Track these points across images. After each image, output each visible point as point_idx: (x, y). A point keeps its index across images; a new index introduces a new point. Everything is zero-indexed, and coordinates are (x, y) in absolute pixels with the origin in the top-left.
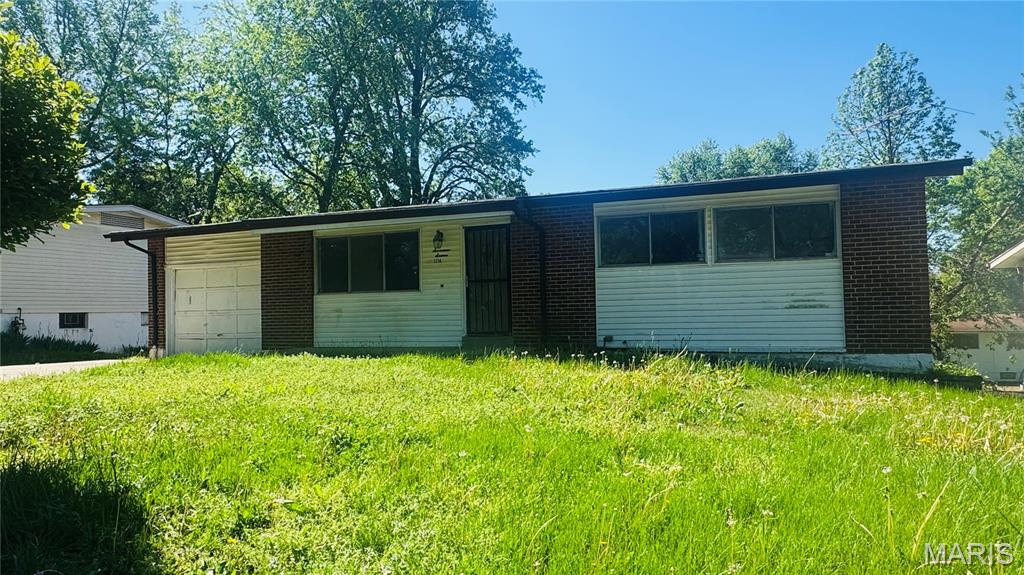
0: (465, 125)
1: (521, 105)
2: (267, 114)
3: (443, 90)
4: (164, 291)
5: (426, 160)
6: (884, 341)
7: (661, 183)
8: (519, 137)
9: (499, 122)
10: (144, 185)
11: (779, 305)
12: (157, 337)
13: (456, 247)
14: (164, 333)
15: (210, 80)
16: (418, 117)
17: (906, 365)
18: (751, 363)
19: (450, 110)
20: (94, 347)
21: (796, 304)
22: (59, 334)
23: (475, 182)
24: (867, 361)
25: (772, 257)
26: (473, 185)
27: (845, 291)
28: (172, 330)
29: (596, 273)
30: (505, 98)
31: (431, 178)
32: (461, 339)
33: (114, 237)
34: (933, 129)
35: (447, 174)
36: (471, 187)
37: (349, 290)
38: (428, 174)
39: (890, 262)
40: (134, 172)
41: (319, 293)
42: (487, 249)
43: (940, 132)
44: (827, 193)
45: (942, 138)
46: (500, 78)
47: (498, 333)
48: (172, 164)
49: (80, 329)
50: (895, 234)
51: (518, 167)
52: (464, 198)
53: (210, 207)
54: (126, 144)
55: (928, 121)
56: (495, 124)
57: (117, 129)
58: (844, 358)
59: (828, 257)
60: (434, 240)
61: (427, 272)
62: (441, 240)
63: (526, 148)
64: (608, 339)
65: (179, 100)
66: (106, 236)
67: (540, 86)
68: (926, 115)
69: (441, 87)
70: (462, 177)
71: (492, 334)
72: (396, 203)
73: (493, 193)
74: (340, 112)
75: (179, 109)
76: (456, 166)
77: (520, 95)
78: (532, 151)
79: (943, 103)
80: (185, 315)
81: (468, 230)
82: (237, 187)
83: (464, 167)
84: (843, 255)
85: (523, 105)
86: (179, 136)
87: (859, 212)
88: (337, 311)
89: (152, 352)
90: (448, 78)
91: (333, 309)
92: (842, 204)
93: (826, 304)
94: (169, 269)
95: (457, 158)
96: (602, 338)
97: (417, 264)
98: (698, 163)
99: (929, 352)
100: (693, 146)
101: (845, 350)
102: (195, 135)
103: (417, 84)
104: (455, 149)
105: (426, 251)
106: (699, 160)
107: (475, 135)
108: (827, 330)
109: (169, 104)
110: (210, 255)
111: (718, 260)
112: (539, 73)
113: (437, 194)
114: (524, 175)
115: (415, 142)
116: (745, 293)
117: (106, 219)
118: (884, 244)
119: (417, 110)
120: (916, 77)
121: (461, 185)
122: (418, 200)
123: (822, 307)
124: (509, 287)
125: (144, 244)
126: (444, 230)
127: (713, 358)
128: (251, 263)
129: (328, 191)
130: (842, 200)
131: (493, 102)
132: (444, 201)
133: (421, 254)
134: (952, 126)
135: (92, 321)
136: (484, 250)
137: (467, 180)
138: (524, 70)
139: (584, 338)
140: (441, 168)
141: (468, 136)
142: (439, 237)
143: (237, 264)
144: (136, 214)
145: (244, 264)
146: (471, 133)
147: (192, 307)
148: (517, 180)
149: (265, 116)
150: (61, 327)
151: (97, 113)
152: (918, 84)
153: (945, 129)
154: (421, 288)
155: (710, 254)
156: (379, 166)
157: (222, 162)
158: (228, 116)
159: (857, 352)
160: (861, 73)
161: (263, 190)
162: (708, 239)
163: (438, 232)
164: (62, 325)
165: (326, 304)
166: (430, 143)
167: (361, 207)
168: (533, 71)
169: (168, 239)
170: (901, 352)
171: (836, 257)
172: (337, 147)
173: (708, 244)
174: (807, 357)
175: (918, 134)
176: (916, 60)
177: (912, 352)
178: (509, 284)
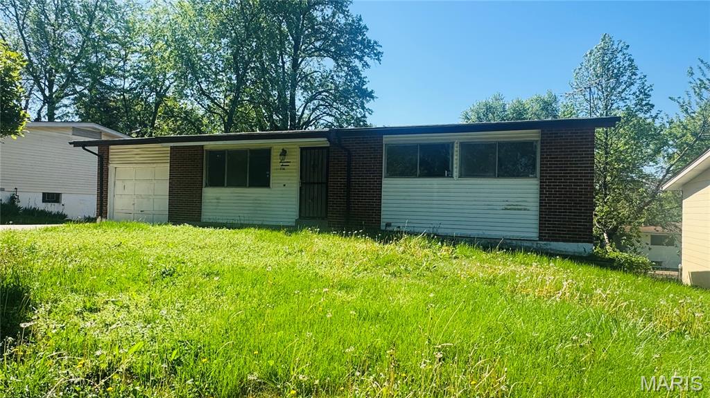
0: (327, 77)
1: (366, 65)
2: (190, 65)
3: (314, 52)
4: (107, 181)
5: (300, 100)
6: (563, 234)
7: (464, 122)
8: (364, 87)
9: (351, 76)
10: (108, 110)
11: (498, 208)
12: (102, 210)
13: (294, 161)
14: (107, 208)
15: (153, 41)
16: (295, 71)
17: (576, 250)
18: (465, 244)
19: (319, 66)
20: (65, 216)
21: (509, 207)
22: (42, 206)
23: (334, 116)
24: (552, 247)
25: (495, 175)
26: (333, 118)
27: (540, 200)
28: (112, 206)
29: (383, 182)
30: (356, 60)
31: (303, 113)
32: (294, 220)
33: (76, 144)
34: (637, 94)
35: (314, 110)
36: (330, 119)
37: (226, 185)
38: (301, 110)
39: (570, 182)
40: (101, 100)
41: (206, 186)
42: (314, 162)
43: (641, 96)
44: (532, 135)
45: (642, 100)
46: (353, 46)
47: (319, 218)
48: (127, 96)
49: (56, 204)
50: (574, 164)
51: (363, 108)
52: (325, 127)
53: (152, 125)
54: (96, 81)
55: (634, 88)
56: (349, 77)
57: (90, 71)
58: (537, 244)
59: (531, 178)
60: (280, 155)
61: (275, 176)
62: (285, 155)
63: (369, 95)
64: (388, 225)
65: (132, 53)
66: (70, 143)
67: (379, 52)
68: (632, 84)
69: (313, 50)
70: (324, 113)
71: (313, 218)
72: (277, 128)
73: (345, 125)
74: (241, 65)
75: (134, 58)
76: (321, 105)
77: (366, 58)
78: (373, 97)
79: (645, 76)
80: (120, 198)
81: (302, 149)
82: (169, 114)
83: (326, 106)
84: (541, 176)
85: (368, 65)
86: (132, 77)
87: (552, 149)
88: (217, 199)
89: (98, 220)
90: (318, 44)
91: (214, 197)
92: (542, 143)
93: (527, 208)
94: (111, 167)
95: (323, 99)
96: (384, 224)
97: (269, 171)
98: (489, 109)
99: (591, 242)
100: (487, 97)
101: (538, 239)
102: (142, 77)
103: (296, 47)
104: (320, 93)
105: (275, 162)
106: (491, 107)
107: (335, 84)
108: (527, 224)
109: (126, 55)
110: (137, 158)
111: (461, 176)
112: (380, 44)
113: (308, 123)
114: (367, 114)
115: (294, 87)
116: (476, 199)
117: (76, 131)
118: (567, 170)
119: (295, 65)
120: (627, 58)
121: (323, 118)
122: (293, 127)
123: (525, 210)
124: (327, 189)
125: (95, 149)
126: (288, 148)
127: (443, 239)
128: (163, 165)
129: (230, 119)
130: (541, 140)
131: (348, 63)
132: (311, 128)
133: (272, 164)
134: (650, 92)
135: (64, 199)
136: (312, 163)
137: (328, 114)
138: (369, 42)
139: (373, 223)
140: (311, 106)
141: (330, 84)
142: (284, 153)
143: (155, 165)
144: (96, 129)
145: (159, 165)
146: (332, 83)
147: (126, 192)
148: (362, 117)
149: (190, 67)
150: (43, 202)
151: (77, 59)
152: (628, 63)
153: (645, 94)
154: (271, 185)
155: (456, 172)
156: (267, 104)
157: (161, 96)
158: (165, 65)
159: (545, 240)
160: (590, 53)
161: (188, 116)
162: (455, 162)
163: (283, 149)
164: (44, 201)
165: (211, 194)
166: (305, 88)
167: (253, 131)
168: (375, 42)
169: (111, 147)
170: (573, 242)
171: (536, 177)
172: (237, 89)
173: (455, 166)
174: (498, 241)
175: (627, 97)
176: (628, 46)
177: (581, 242)
178: (327, 187)
